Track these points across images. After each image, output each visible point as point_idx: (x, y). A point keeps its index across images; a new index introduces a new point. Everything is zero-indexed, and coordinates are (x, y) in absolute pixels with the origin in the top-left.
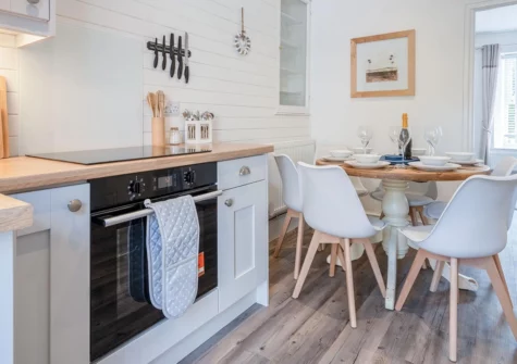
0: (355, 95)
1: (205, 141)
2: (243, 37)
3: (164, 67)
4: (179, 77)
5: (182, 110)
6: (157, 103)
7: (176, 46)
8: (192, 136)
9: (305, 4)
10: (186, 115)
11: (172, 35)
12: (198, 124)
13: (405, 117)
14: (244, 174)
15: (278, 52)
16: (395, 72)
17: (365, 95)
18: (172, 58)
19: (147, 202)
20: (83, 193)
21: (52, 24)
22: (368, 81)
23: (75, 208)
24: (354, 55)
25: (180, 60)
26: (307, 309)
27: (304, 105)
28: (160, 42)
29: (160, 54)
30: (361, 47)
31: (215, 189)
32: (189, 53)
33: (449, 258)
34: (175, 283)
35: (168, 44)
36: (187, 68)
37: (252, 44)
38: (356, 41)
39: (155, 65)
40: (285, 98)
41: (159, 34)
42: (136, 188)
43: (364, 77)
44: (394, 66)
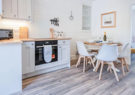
0: (102, 27)
1: (61, 37)
2: (71, 16)
3: (53, 24)
4: (57, 25)
5: (57, 31)
6: (51, 30)
7: (56, 20)
8: (59, 36)
9: (91, 7)
10: (58, 32)
11: (55, 18)
12: (59, 34)
13: (105, 33)
14: (64, 43)
15: (82, 19)
16: (111, 22)
17: (104, 27)
18: (55, 22)
19: (43, 45)
20: (34, 43)
21: (32, 20)
22: (105, 24)
23: (33, 44)
24: (102, 18)
25: (57, 22)
26: (77, 69)
27: (90, 30)
28: (53, 20)
29: (53, 22)
30: (103, 16)
31: (57, 44)
32: (59, 21)
33: (102, 61)
34: (47, 57)
35: (54, 20)
36: (58, 24)
37: (74, 18)
38: (102, 15)
39: (52, 24)
40: (84, 28)
41: (53, 18)
42: (42, 43)
43: (104, 23)
44: (111, 20)
